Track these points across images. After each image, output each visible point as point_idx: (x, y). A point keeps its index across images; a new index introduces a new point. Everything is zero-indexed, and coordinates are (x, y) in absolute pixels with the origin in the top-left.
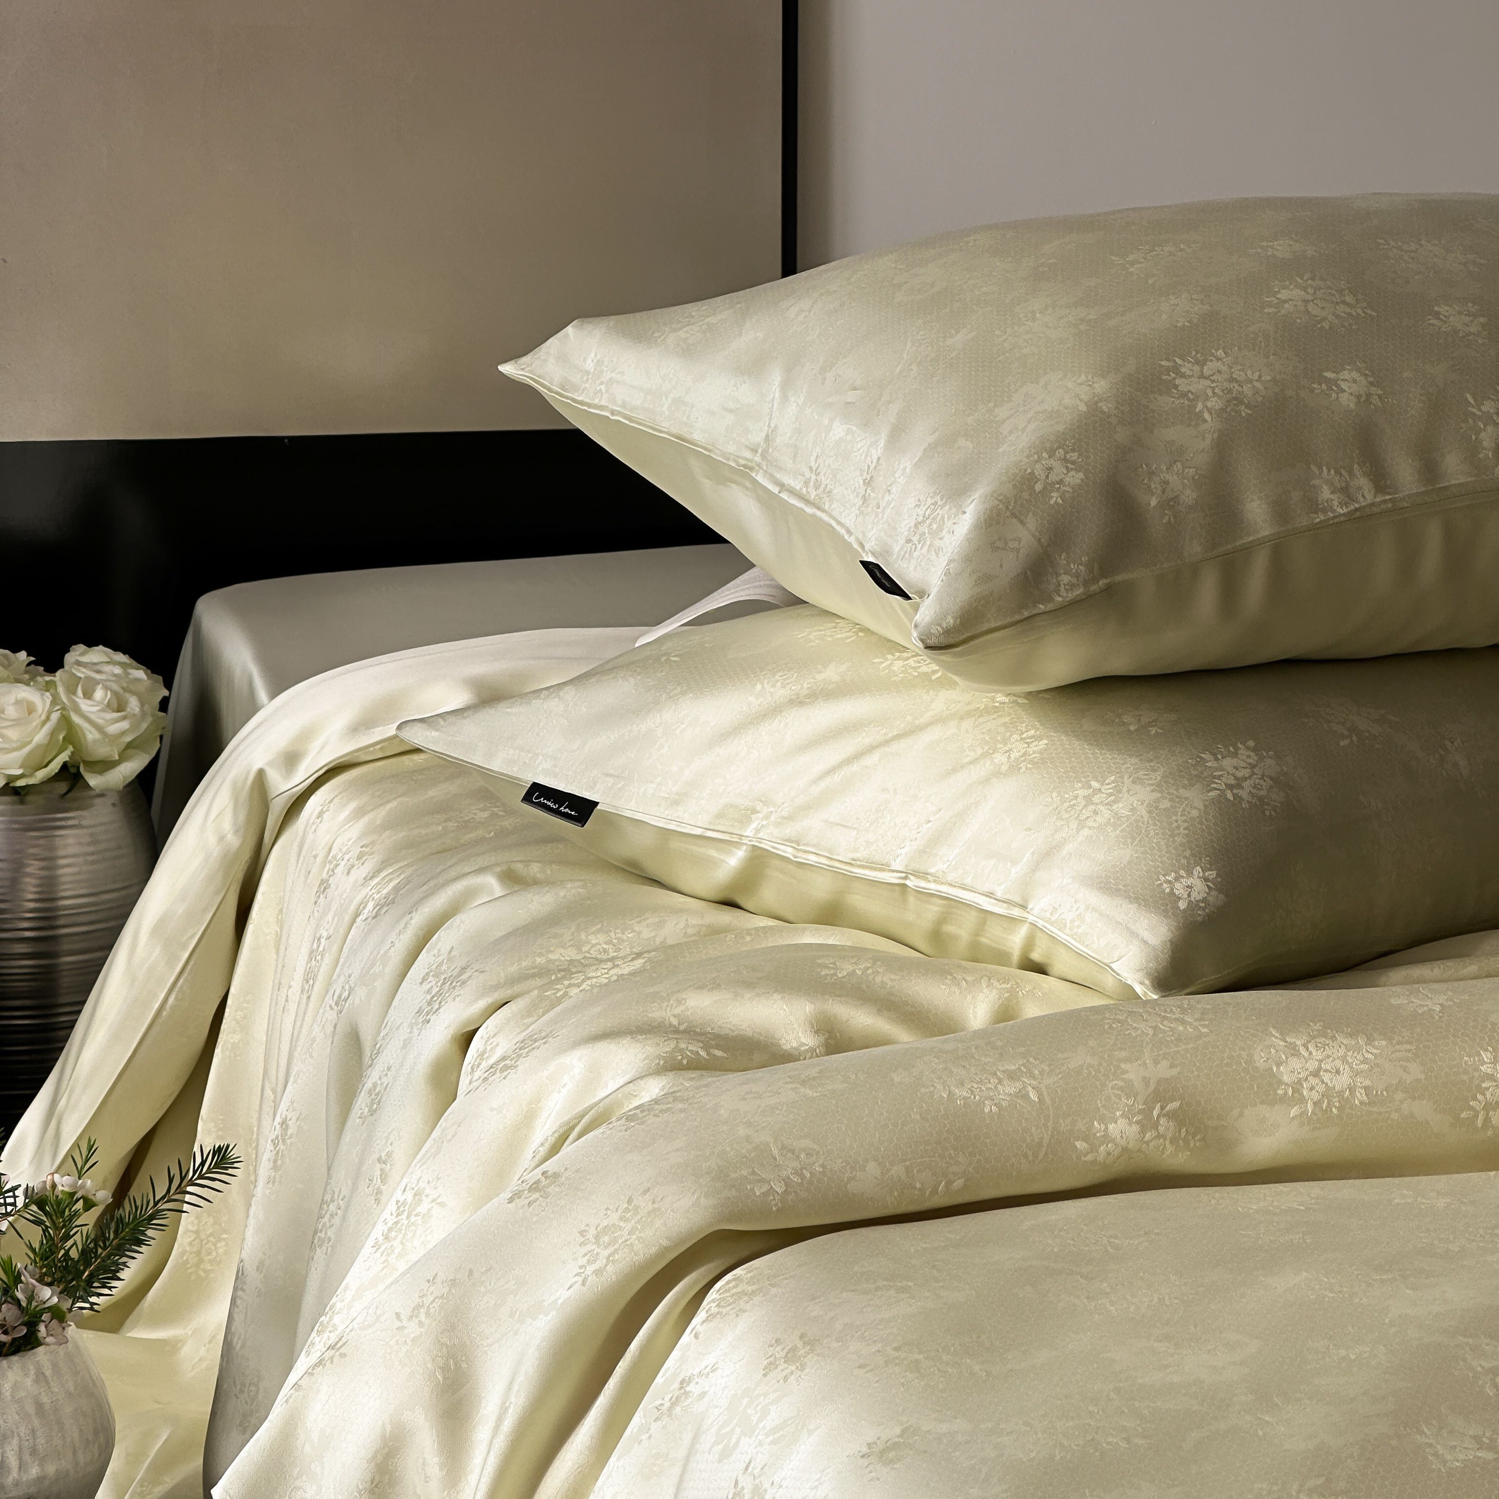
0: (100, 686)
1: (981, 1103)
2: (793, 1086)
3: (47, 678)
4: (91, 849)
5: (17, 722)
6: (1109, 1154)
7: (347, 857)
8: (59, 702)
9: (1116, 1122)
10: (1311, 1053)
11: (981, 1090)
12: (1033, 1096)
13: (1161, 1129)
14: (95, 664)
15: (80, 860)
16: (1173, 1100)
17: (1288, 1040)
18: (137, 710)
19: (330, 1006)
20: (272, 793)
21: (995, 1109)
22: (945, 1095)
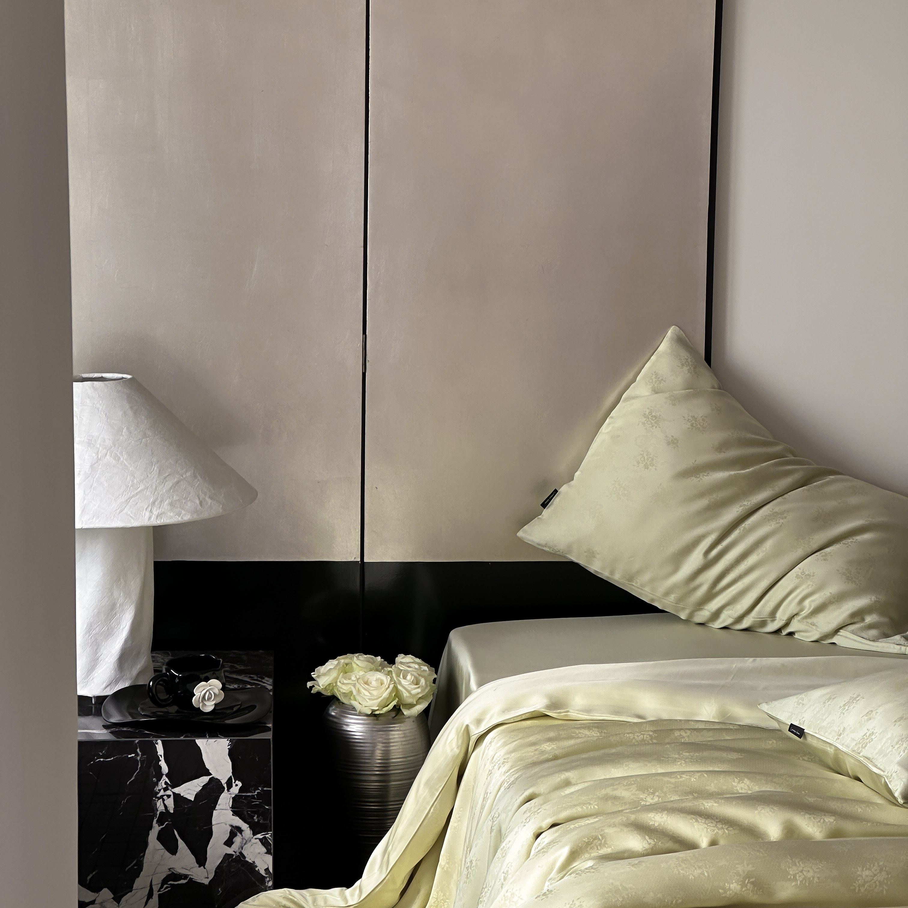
0: (409, 674)
1: (689, 875)
2: (629, 866)
3: (389, 669)
4: (404, 739)
5: (376, 688)
7: (499, 763)
8: (393, 680)
9: (733, 884)
10: (800, 865)
11: (689, 872)
12: (706, 874)
13: (748, 887)
14: (408, 663)
15: (400, 743)
16: (752, 878)
17: (793, 860)
18: (424, 684)
19: (490, 820)
20: (471, 734)
21: (693, 877)
22: (677, 872)
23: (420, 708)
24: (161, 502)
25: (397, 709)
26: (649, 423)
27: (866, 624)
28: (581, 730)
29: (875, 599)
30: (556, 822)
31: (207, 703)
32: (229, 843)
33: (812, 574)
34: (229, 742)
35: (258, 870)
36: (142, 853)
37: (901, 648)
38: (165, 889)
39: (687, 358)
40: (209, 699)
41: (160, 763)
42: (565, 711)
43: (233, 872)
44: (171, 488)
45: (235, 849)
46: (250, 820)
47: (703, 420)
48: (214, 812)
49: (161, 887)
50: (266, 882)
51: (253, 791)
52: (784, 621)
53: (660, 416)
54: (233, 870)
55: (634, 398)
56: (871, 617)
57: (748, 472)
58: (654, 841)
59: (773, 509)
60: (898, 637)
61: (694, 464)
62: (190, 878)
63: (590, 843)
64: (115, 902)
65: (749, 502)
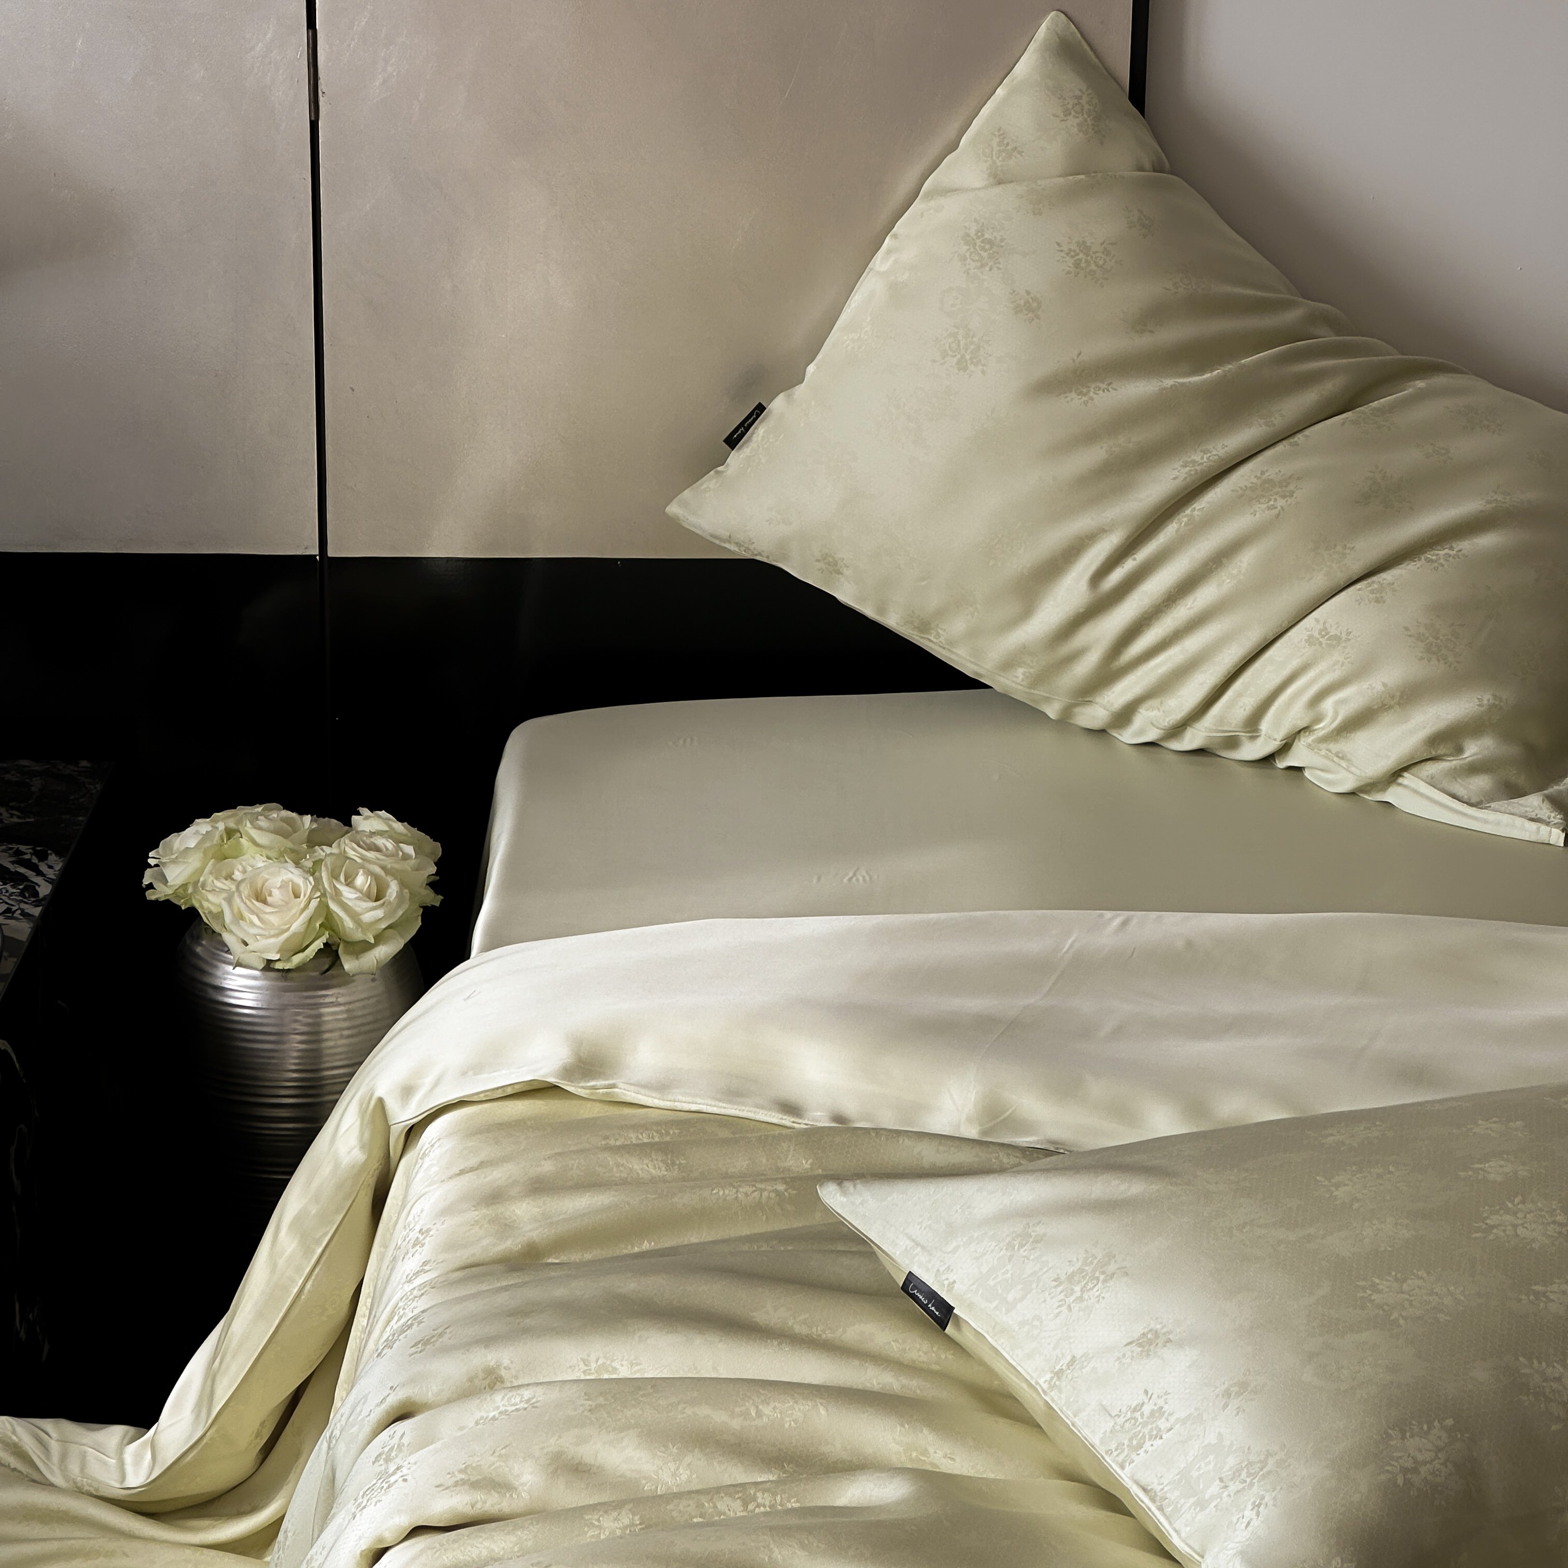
0: (361, 871)
4: (346, 1024)
5: (280, 908)
8: (320, 887)
14: (372, 834)
18: (395, 894)
20: (392, 1120)
23: (385, 951)
25: (331, 954)
26: (977, 258)
27: (1466, 761)
30: (419, 1524)
33: (1344, 636)
37: (1538, 829)
39: (1078, 93)
42: (609, 1085)
47: (1106, 252)
52: (1280, 742)
53: (1002, 240)
55: (947, 191)
56: (1479, 743)
57: (1206, 381)
59: (1263, 473)
60: (1534, 802)
61: (1074, 361)
65: (1205, 457)
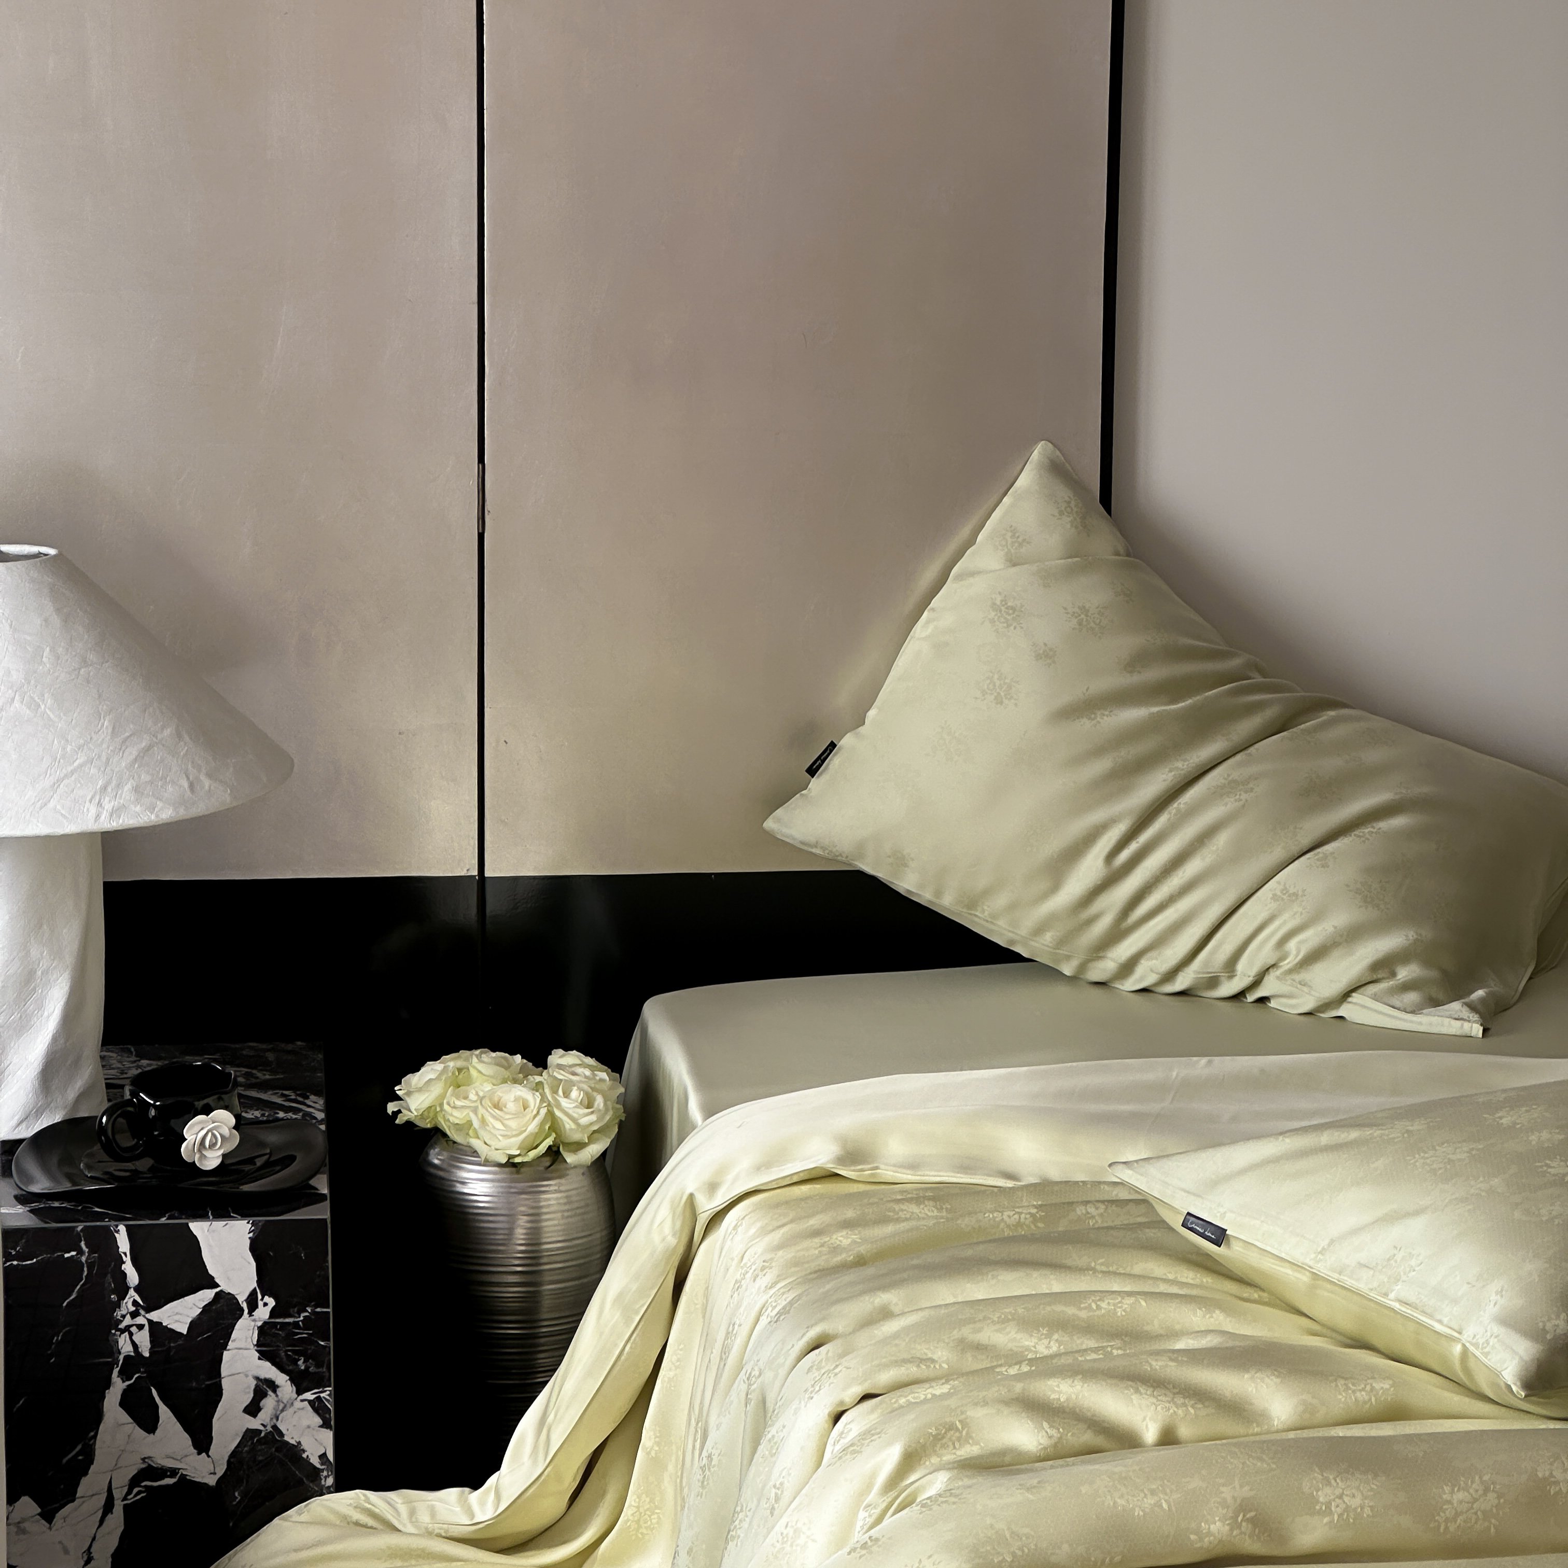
0: (575, 1088)
1: (1133, 1509)
2: (1021, 1491)
3: (538, 1079)
4: (567, 1207)
5: (517, 1115)
6: (1210, 1543)
7: (754, 1267)
8: (546, 1100)
9: (1215, 1524)
10: (1338, 1484)
11: (1134, 1501)
12: (1165, 1506)
13: (1243, 1529)
14: (571, 1066)
15: (559, 1215)
16: (1250, 1511)
17: (1325, 1475)
18: (602, 1105)
19: (744, 1381)
20: (699, 1210)
21: (1141, 1513)
22: (1112, 1504)
23: (595, 1149)
24: (118, 786)
25: (554, 1153)
26: (1003, 620)
27: (1400, 981)
28: (903, 1204)
29: (1415, 936)
30: (868, 1392)
31: (208, 1154)
32: (253, 1409)
33: (1300, 893)
34: (250, 1226)
35: (308, 1456)
36: (92, 1431)
37: (1462, 1025)
38: (135, 1496)
39: (1067, 499)
40: (212, 1145)
41: (123, 1267)
42: (871, 1167)
43: (261, 1461)
44: (136, 760)
45: (264, 1421)
46: (291, 1367)
47: (1101, 614)
48: (225, 1353)
49: (129, 1492)
50: (321, 1479)
51: (297, 1315)
52: (1251, 979)
53: (1022, 606)
54: (260, 1458)
55: (972, 574)
56: (1407, 968)
57: (1182, 708)
58: (1059, 1432)
59: (1228, 775)
60: (1456, 1006)
61: (1084, 694)
62: (182, 1474)
63: (940, 1437)
64: (44, 1522)
65: (1186, 763)
